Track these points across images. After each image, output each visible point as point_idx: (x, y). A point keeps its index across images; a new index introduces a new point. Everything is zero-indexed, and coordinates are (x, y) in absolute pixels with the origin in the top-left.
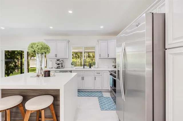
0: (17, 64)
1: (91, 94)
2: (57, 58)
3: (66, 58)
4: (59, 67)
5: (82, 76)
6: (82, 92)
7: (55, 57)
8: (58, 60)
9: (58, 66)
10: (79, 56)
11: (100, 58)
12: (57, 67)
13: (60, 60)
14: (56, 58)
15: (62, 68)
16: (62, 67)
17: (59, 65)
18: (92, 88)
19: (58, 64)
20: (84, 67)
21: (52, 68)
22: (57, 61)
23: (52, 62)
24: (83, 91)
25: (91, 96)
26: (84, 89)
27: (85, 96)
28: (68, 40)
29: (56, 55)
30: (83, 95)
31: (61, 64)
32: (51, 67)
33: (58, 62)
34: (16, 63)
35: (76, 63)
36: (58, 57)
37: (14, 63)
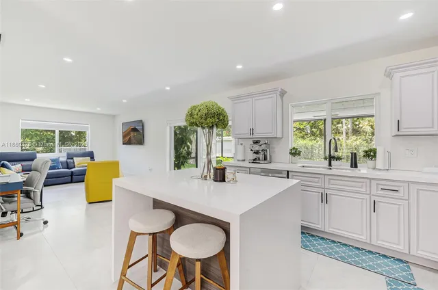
0: (190, 150)
1: (357, 256)
2: (254, 137)
3: (275, 136)
4: (259, 159)
5: (322, 191)
6: (323, 238)
7: (248, 136)
8: (256, 142)
9: (255, 156)
10: (321, 130)
11: (399, 133)
12: (254, 160)
13: (261, 143)
14: (251, 136)
15: (265, 162)
16: (265, 159)
17: (257, 155)
18: (363, 238)
19: (257, 152)
20: (330, 165)
21: (244, 160)
22: (255, 145)
23: (244, 146)
24: (325, 237)
25: (356, 264)
26: (329, 233)
27: (329, 255)
28: (280, 90)
29: (252, 131)
30: (325, 249)
31: (262, 153)
32: (241, 159)
33: (257, 148)
34: (188, 147)
35: (312, 152)
36: (257, 135)
37: (186, 148)
